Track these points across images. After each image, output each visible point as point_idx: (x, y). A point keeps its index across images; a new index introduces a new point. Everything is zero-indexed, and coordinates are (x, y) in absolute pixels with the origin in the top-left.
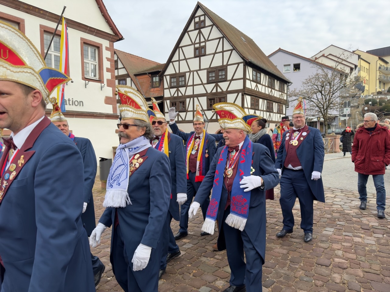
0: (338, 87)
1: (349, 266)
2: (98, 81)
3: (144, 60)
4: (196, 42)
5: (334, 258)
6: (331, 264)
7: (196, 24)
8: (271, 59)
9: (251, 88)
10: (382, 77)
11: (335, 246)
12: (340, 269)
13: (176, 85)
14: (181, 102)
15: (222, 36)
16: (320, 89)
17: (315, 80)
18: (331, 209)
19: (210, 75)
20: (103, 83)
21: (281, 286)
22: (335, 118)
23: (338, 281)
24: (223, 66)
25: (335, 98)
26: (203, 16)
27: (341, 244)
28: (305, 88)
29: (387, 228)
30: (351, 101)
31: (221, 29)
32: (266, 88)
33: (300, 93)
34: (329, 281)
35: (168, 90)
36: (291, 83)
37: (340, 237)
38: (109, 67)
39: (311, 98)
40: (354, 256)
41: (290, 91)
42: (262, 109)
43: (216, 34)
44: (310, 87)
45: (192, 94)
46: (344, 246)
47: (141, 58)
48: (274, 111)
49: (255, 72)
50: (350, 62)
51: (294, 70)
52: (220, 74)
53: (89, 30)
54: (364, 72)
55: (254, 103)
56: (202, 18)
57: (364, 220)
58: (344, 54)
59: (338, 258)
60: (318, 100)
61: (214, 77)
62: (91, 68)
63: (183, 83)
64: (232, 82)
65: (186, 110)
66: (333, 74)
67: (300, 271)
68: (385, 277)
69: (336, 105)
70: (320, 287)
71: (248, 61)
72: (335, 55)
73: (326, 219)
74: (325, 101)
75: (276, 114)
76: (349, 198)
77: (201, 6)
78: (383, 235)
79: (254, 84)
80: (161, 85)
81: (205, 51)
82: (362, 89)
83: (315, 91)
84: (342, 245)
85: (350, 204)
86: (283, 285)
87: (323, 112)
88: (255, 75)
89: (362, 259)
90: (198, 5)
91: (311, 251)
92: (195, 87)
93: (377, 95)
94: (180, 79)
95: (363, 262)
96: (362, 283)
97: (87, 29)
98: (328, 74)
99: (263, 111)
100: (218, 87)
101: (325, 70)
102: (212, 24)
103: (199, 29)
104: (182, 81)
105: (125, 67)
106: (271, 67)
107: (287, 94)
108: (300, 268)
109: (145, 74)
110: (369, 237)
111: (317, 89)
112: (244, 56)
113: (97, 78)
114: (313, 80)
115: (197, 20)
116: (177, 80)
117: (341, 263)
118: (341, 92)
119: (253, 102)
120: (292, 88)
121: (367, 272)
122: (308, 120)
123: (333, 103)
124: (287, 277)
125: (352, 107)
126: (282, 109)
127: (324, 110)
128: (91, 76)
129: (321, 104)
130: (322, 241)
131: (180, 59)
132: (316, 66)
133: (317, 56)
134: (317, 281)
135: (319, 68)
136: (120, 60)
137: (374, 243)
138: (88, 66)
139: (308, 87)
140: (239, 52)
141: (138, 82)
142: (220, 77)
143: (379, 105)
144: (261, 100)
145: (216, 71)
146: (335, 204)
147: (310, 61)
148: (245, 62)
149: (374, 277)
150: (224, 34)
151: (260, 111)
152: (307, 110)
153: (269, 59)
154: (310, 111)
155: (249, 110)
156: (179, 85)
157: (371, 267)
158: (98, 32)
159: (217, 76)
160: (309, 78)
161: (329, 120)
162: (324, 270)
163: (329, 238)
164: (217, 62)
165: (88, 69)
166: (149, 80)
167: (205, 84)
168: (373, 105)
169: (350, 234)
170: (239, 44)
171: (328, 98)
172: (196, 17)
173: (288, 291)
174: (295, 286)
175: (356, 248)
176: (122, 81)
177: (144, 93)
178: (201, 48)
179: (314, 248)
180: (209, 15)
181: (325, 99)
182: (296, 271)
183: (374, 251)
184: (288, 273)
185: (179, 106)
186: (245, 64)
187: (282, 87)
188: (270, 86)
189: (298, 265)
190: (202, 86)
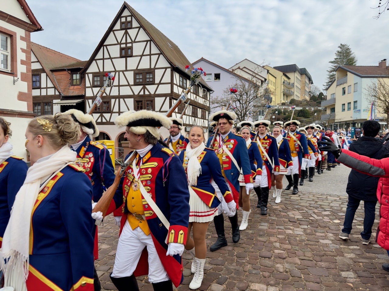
0: (253, 97)
1: (287, 255)
2: (10, 74)
3: (63, 55)
4: (122, 42)
5: (273, 250)
6: (273, 256)
7: (123, 25)
9: (178, 93)
10: (286, 91)
11: (272, 239)
12: (280, 259)
13: (99, 84)
14: (105, 103)
15: (150, 39)
16: (239, 98)
19: (138, 77)
20: (17, 77)
21: (234, 281)
23: (281, 270)
24: (150, 69)
25: (251, 107)
26: (130, 17)
27: (276, 236)
29: (310, 219)
31: (149, 32)
32: (191, 94)
33: (221, 101)
34: (274, 271)
35: (91, 89)
36: (213, 91)
37: (275, 231)
40: (289, 247)
41: (213, 98)
42: (188, 114)
43: (143, 36)
45: (118, 95)
46: (279, 238)
47: (59, 53)
48: (199, 117)
49: (182, 78)
51: (215, 79)
52: (148, 76)
54: (272, 85)
55: (181, 108)
56: (129, 19)
57: (291, 214)
59: (277, 250)
60: (237, 108)
61: (142, 79)
64: (160, 85)
65: (111, 111)
66: (249, 86)
67: (247, 265)
68: (317, 262)
70: (268, 277)
71: (175, 67)
74: (243, 109)
75: (200, 119)
77: (128, 6)
78: (308, 226)
79: (181, 90)
80: (82, 83)
81: (132, 52)
82: (270, 100)
83: (235, 99)
84: (278, 238)
87: (240, 119)
88: (182, 81)
89: (296, 248)
90: (125, 5)
91: (253, 246)
92: (120, 87)
93: (282, 106)
94: (105, 78)
95: (298, 251)
96: (301, 269)
98: (246, 85)
99: (189, 116)
100: (146, 90)
101: (243, 81)
102: (140, 26)
103: (126, 29)
105: (40, 61)
107: (209, 101)
108: (247, 262)
109: (64, 70)
110: (297, 229)
112: (172, 61)
113: (9, 70)
115: (123, 20)
116: (101, 79)
117: (280, 254)
118: (256, 102)
120: (213, 96)
121: (302, 260)
124: (237, 272)
126: (205, 115)
127: (242, 117)
129: (240, 111)
130: (260, 236)
131: (105, 57)
133: (234, 68)
134: (264, 272)
137: (302, 233)
139: (229, 96)
140: (166, 57)
141: (55, 79)
142: (148, 80)
143: (283, 114)
145: (143, 73)
147: (228, 72)
148: (172, 67)
149: (309, 263)
150: (152, 37)
151: (186, 116)
153: (193, 67)
155: (177, 114)
157: (304, 255)
158: (11, 18)
159: (144, 78)
160: (229, 87)
162: (267, 262)
163: (266, 232)
164: (145, 64)
166: (67, 77)
167: (132, 85)
168: (279, 115)
169: (282, 227)
170: (166, 49)
171: (245, 107)
172: (123, 17)
173: (242, 285)
174: (246, 279)
175: (289, 238)
176: (35, 76)
177: (62, 91)
178: (127, 49)
179: (254, 242)
180: (136, 16)
181: (242, 107)
182: (244, 265)
183: (303, 241)
184: (237, 268)
185: (102, 107)
186: (172, 70)
187: (206, 94)
188: (195, 93)
189: (245, 259)
190: (129, 87)
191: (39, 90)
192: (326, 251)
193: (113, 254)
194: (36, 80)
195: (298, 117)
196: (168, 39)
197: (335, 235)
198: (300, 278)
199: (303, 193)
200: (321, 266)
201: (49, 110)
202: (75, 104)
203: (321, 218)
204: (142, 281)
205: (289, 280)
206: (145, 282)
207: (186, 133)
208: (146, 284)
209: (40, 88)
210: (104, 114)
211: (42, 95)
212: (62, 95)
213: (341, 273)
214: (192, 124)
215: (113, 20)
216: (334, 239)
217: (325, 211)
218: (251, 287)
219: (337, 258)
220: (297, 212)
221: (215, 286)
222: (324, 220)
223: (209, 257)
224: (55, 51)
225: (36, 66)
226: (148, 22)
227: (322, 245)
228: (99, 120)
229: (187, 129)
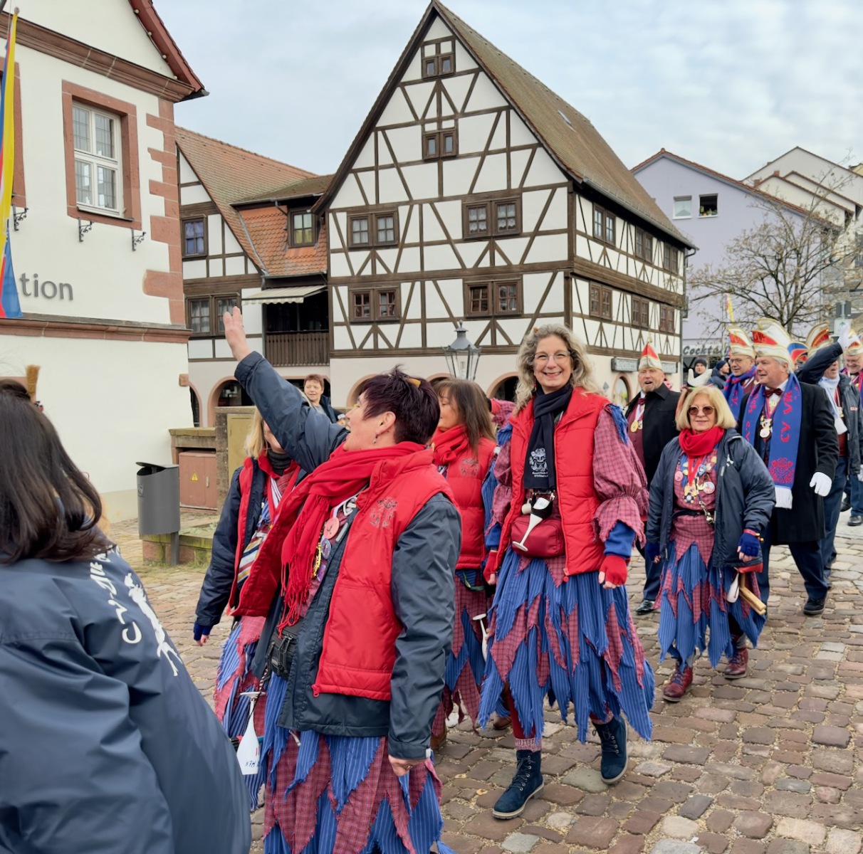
0: (818, 263)
2: (121, 222)
3: (265, 161)
4: (427, 118)
5: (856, 724)
6: (852, 740)
7: (429, 65)
8: (641, 178)
9: (589, 259)
11: (854, 691)
13: (366, 241)
14: (383, 294)
15: (506, 104)
16: (773, 268)
17: (760, 242)
19: (473, 217)
20: (140, 229)
21: (729, 810)
24: (509, 191)
25: (811, 293)
26: (450, 43)
28: (732, 263)
30: (853, 300)
31: (503, 82)
32: (630, 259)
33: (719, 278)
34: (851, 785)
35: (343, 254)
36: (695, 249)
38: (160, 179)
39: (749, 291)
41: (694, 271)
42: (620, 320)
43: (486, 95)
44: (746, 261)
45: (418, 269)
49: (600, 215)
51: (702, 213)
52: (502, 214)
53: (91, 59)
55: (598, 303)
56: (446, 48)
58: (833, 174)
60: (767, 297)
61: (485, 223)
62: (99, 180)
63: (390, 236)
64: (537, 238)
65: (399, 317)
66: (804, 228)
67: (773, 766)
69: (815, 312)
70: (833, 803)
71: (580, 182)
72: (806, 176)
73: (820, 620)
74: (786, 301)
75: (657, 334)
77: (442, 11)
79: (597, 249)
80: (319, 240)
81: (456, 145)
83: (761, 271)
86: (735, 809)
88: (600, 221)
90: (434, 8)
91: (795, 709)
92: (425, 248)
94: (382, 225)
97: (84, 56)
98: (794, 226)
99: (623, 324)
100: (496, 253)
101: (786, 216)
103: (437, 78)
104: (386, 230)
105: (204, 180)
106: (641, 201)
107: (684, 278)
108: (772, 758)
109: (268, 204)
112: (570, 166)
114: (755, 242)
115: (430, 51)
116: (371, 227)
119: (596, 300)
120: (696, 264)
123: (805, 305)
124: (743, 784)
126: (673, 322)
128: (97, 204)
129: (777, 308)
130: (819, 681)
131: (381, 163)
132: (762, 202)
133: (761, 177)
134: (822, 788)
135: (769, 211)
138: (88, 174)
139: (742, 262)
140: (555, 154)
141: (244, 229)
142: (502, 224)
144: (616, 295)
145: (489, 203)
147: (742, 188)
148: (571, 183)
150: (512, 99)
151: (614, 326)
153: (635, 180)
155: (586, 320)
156: (378, 242)
158: (122, 66)
159: (492, 220)
160: (742, 235)
162: (834, 758)
163: (836, 670)
164: (493, 180)
165: (88, 183)
166: (279, 222)
167: (458, 241)
170: (553, 130)
171: (792, 293)
172: (429, 43)
173: (752, 823)
174: (766, 807)
176: (192, 223)
177: (265, 263)
178: (442, 136)
179: (800, 699)
180: (467, 38)
181: (785, 294)
182: (764, 766)
184: (742, 773)
185: (377, 306)
186: (571, 190)
187: (673, 259)
188: (641, 256)
189: (767, 749)
190: (448, 247)
191: (204, 262)
194: (196, 234)
202: (300, 301)
207: (616, 375)
209: (205, 257)
210: (382, 327)
211: (211, 275)
212: (266, 274)
214: (631, 349)
218: (780, 830)
221: (673, 823)
223: (663, 739)
228: (369, 345)
229: (618, 364)
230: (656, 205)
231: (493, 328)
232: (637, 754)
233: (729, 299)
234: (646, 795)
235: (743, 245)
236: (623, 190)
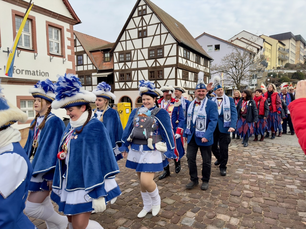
0: (248, 63)
1: (254, 195)
2: (60, 56)
3: (98, 39)
4: (139, 26)
5: (243, 191)
6: (241, 195)
7: (140, 12)
8: (198, 41)
9: (182, 63)
11: (244, 182)
12: (247, 198)
13: (123, 60)
14: (127, 74)
15: (160, 22)
16: (235, 65)
17: (231, 57)
18: (242, 155)
19: (151, 53)
20: (65, 58)
21: (205, 211)
22: (245, 87)
23: (246, 206)
24: (161, 45)
25: (246, 72)
26: (145, 6)
27: (249, 180)
28: (223, 64)
29: (282, 168)
30: (258, 74)
31: (159, 16)
32: (194, 63)
33: (219, 68)
34: (239, 207)
35: (117, 64)
36: (213, 60)
37: (248, 175)
38: (70, 45)
39: (228, 71)
40: (258, 189)
41: (212, 66)
42: (191, 80)
43: (155, 20)
45: (136, 67)
46: (251, 181)
47: (95, 38)
49: (185, 51)
50: (257, 44)
51: (215, 50)
52: (159, 52)
53: (53, 15)
54: (268, 52)
56: (144, 7)
57: (266, 163)
58: (252, 38)
59: (246, 190)
60: (233, 73)
61: (154, 54)
62: (55, 46)
63: (129, 59)
64: (168, 58)
65: (132, 80)
66: (244, 53)
67: (218, 200)
68: (279, 203)
69: (247, 77)
70: (233, 211)
71: (180, 42)
72: (246, 39)
73: (238, 162)
74: (239, 74)
76: (255, 147)
78: (279, 173)
79: (185, 60)
80: (111, 60)
81: (147, 34)
82: (266, 65)
85: (256, 151)
87: (236, 82)
88: (185, 53)
89: (263, 190)
91: (227, 186)
92: (138, 62)
93: (277, 70)
94: (127, 56)
95: (264, 192)
96: (263, 207)
97: (51, 14)
98: (241, 53)
100: (157, 62)
101: (239, 50)
102: (152, 12)
103: (142, 15)
104: (128, 57)
105: (82, 45)
106: (197, 47)
107: (209, 68)
108: (218, 198)
109: (98, 51)
110: (269, 175)
111: (232, 65)
112: (177, 38)
113: (60, 54)
114: (229, 58)
115: (140, 8)
116: (124, 56)
117: (248, 194)
118: (250, 67)
119: (184, 75)
120: (213, 63)
121: (266, 200)
122: (225, 88)
123: (244, 75)
124: (209, 205)
125: (258, 78)
126: (206, 80)
127: (237, 81)
128: (54, 52)
129: (236, 76)
130: (235, 179)
131: (127, 39)
132: (232, 46)
133: (233, 39)
134: (231, 207)
135: (234, 49)
136: (78, 39)
137: (272, 179)
138: (52, 44)
139: (226, 63)
140: (173, 35)
141: (93, 58)
142: (159, 55)
143: (278, 77)
144: (190, 73)
145: (155, 49)
146: (244, 152)
147: (227, 43)
148: (177, 43)
149: (272, 203)
150: (162, 20)
151: (189, 82)
152: (225, 81)
153: (196, 41)
154: (227, 82)
155: (181, 80)
156: (126, 60)
157: (269, 196)
158: (60, 16)
159: (156, 53)
160: (226, 56)
161: (241, 89)
162: (236, 199)
163: (240, 176)
164: (156, 43)
165: (52, 47)
166: (101, 56)
167: (147, 60)
168: (274, 77)
169: (255, 173)
170: (173, 28)
171: (240, 72)
172: (140, 6)
173: (210, 215)
174: (215, 211)
175: (259, 182)
176: (80, 56)
177: (98, 66)
178: (143, 31)
179: (229, 183)
180: (150, 5)
181: (238, 72)
182: (216, 200)
183: (272, 185)
184: (210, 202)
185: (126, 77)
186: (177, 45)
187: (206, 63)
188: (197, 62)
189: (217, 196)
190: (144, 61)
191: (83, 66)
192: (290, 194)
193: (121, 185)
195: (292, 79)
196: (175, 20)
197: (302, 182)
198: (261, 214)
199: (282, 146)
200: (282, 206)
201: (89, 81)
202: (107, 76)
203: (293, 167)
204: (137, 205)
205: (251, 215)
206: (139, 206)
207: (189, 95)
208: (140, 207)
209: (83, 65)
210: (127, 83)
211: (84, 70)
212: (98, 69)
213: (299, 213)
214: (194, 88)
215: (132, 10)
216: (300, 185)
217: (299, 161)
218: (218, 217)
219: (298, 201)
220: (272, 161)
221: (189, 214)
222: (295, 169)
223: (190, 192)
224: (93, 37)
225: (80, 49)
226: (159, 8)
227: (287, 190)
228: (124, 88)
229: (190, 92)
230: (202, 48)
231: (156, 83)
232: (182, 195)
233: (222, 74)
234: (183, 206)
235: (226, 59)
236: (192, 44)
